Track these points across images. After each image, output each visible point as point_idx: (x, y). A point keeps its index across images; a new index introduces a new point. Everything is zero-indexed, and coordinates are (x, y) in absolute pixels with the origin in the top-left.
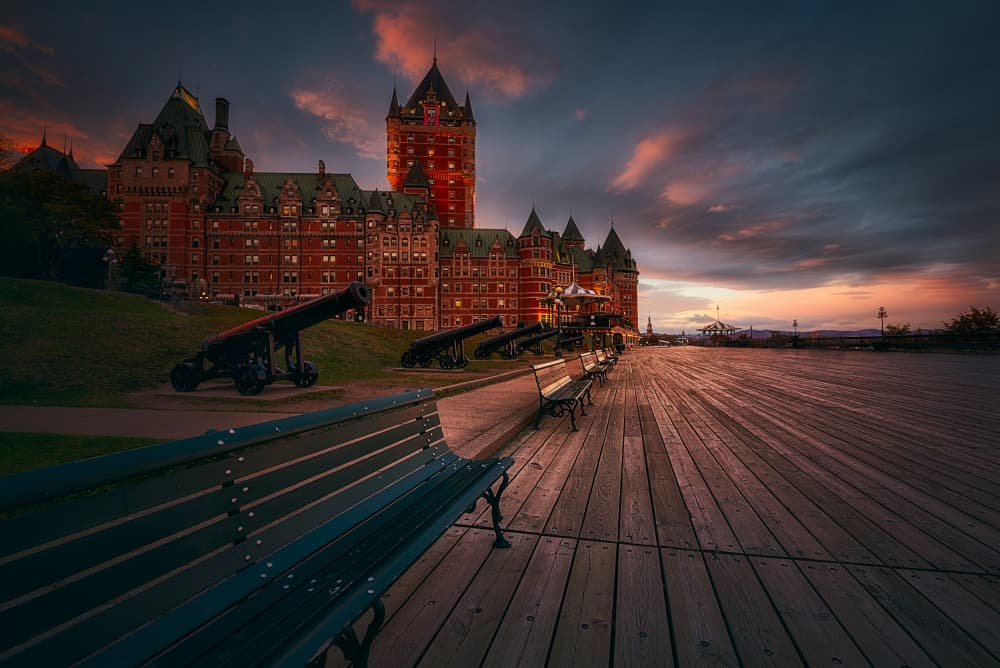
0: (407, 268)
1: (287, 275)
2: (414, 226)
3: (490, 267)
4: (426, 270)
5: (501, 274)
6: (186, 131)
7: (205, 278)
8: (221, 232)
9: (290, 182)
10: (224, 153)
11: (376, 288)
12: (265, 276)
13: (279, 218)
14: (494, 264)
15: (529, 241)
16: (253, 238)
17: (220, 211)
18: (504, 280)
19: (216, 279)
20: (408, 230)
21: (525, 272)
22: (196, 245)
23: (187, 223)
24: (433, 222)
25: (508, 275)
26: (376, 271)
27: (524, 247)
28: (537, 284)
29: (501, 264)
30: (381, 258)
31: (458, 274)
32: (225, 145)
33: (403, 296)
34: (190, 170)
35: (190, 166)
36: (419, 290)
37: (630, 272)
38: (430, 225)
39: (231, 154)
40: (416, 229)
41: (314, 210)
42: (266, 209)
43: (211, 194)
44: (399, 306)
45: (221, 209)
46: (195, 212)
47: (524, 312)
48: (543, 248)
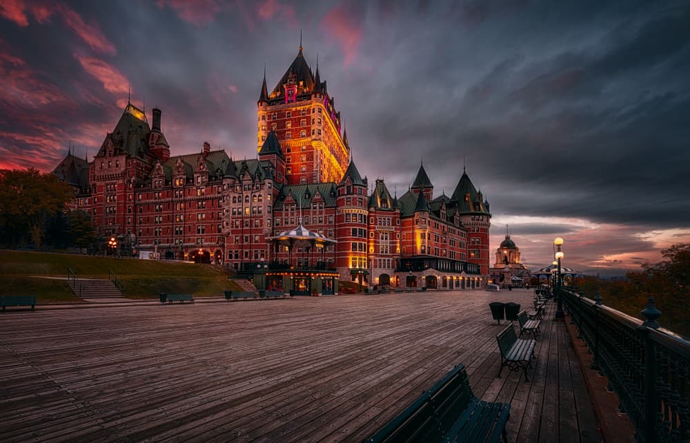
0: (248, 220)
1: (177, 229)
2: (253, 186)
3: (311, 216)
4: (261, 221)
5: (320, 222)
6: (129, 134)
7: (134, 233)
8: (143, 202)
9: (179, 161)
10: (156, 147)
11: (227, 237)
12: (165, 231)
13: (172, 188)
14: (314, 213)
15: (343, 190)
16: (160, 204)
17: (144, 187)
18: (323, 226)
19: (140, 233)
20: (249, 189)
21: (339, 219)
22: (130, 211)
23: (125, 196)
24: (267, 181)
25: (326, 222)
26: (227, 224)
27: (339, 195)
28: (350, 229)
29: (321, 213)
30: (231, 212)
31: (287, 223)
32: (157, 141)
33: (245, 243)
34: (126, 161)
35: (127, 158)
36: (257, 238)
37: (479, 215)
38: (264, 184)
39: (160, 147)
40: (255, 188)
41: (193, 179)
42: (167, 182)
43: (138, 176)
44: (242, 251)
45: (144, 186)
46: (130, 189)
47: (339, 255)
48: (355, 196)
